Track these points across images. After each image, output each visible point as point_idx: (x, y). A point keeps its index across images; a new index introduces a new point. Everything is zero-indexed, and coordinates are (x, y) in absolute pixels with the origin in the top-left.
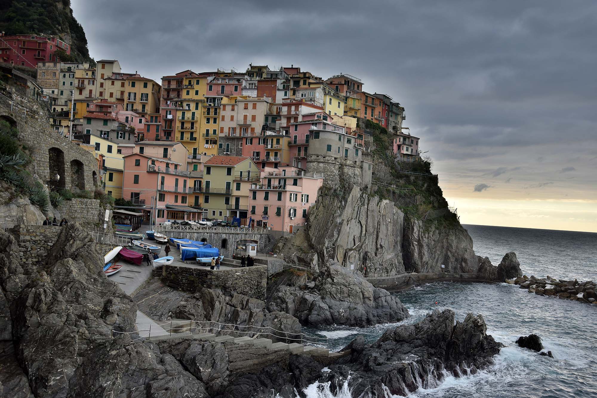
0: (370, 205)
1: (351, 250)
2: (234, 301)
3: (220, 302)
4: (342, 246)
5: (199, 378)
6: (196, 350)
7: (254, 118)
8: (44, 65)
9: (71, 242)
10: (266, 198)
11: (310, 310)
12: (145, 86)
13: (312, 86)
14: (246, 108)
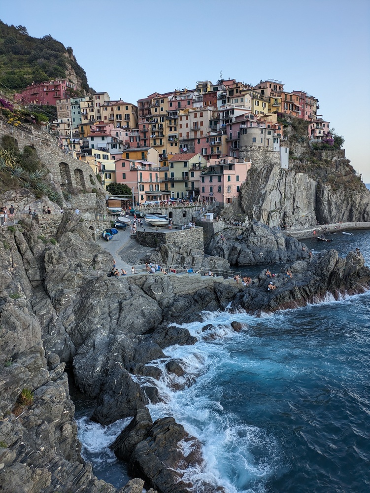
0: (287, 179)
1: (272, 212)
2: (181, 251)
3: (172, 252)
4: (266, 210)
5: (154, 298)
6: (151, 282)
7: (202, 123)
8: (60, 102)
9: (69, 223)
10: (211, 181)
11: (239, 254)
12: (127, 108)
13: (242, 93)
14: (196, 116)
